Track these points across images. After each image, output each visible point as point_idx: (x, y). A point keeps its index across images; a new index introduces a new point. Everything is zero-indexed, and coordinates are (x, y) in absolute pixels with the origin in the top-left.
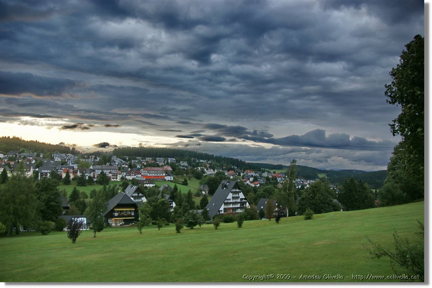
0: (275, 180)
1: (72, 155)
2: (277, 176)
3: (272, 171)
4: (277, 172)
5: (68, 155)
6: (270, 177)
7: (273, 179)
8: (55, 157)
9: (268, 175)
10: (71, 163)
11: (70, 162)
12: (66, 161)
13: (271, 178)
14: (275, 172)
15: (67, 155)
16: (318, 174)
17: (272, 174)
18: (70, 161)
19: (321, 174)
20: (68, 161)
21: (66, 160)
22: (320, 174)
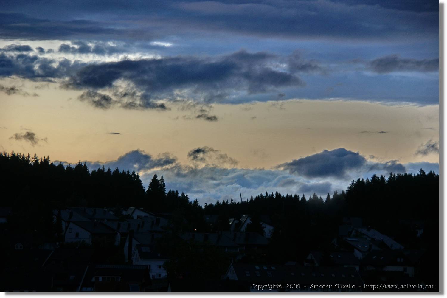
1: (143, 214)
5: (129, 212)
8: (64, 224)
10: (137, 252)
11: (133, 248)
12: (117, 243)
15: (124, 213)
18: (135, 243)
20: (127, 244)
21: (118, 237)
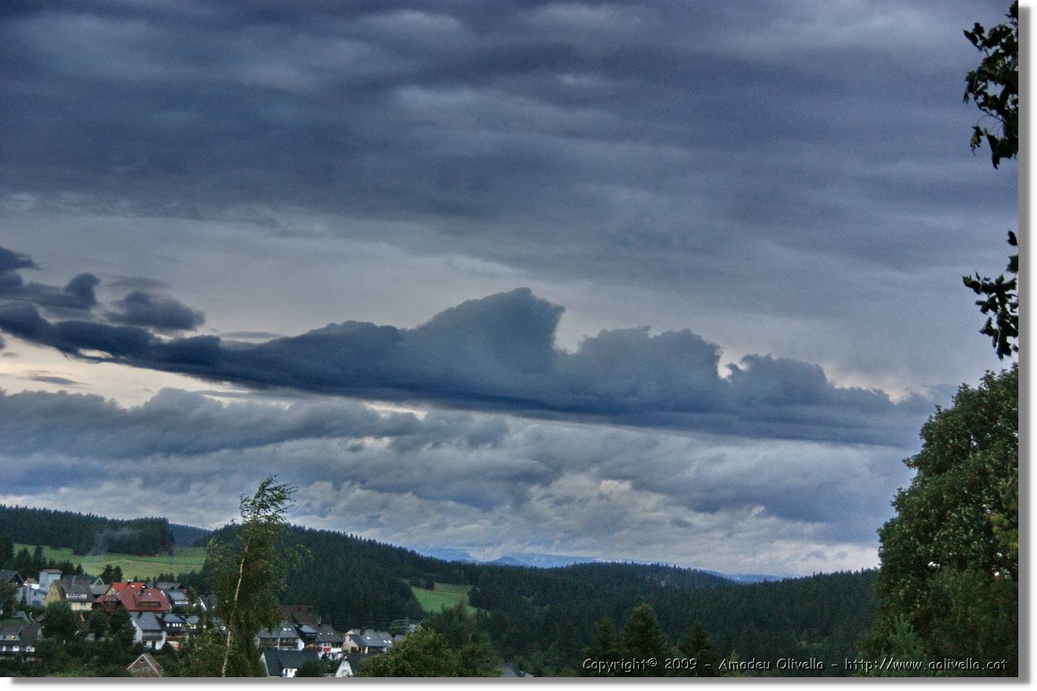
0: (115, 628)
2: (129, 605)
3: (93, 566)
4: (134, 569)
6: (75, 607)
7: (95, 622)
9: (63, 594)
13: (86, 614)
14: (118, 570)
16: (414, 589)
17: (92, 587)
19: (437, 586)
22: (430, 587)
